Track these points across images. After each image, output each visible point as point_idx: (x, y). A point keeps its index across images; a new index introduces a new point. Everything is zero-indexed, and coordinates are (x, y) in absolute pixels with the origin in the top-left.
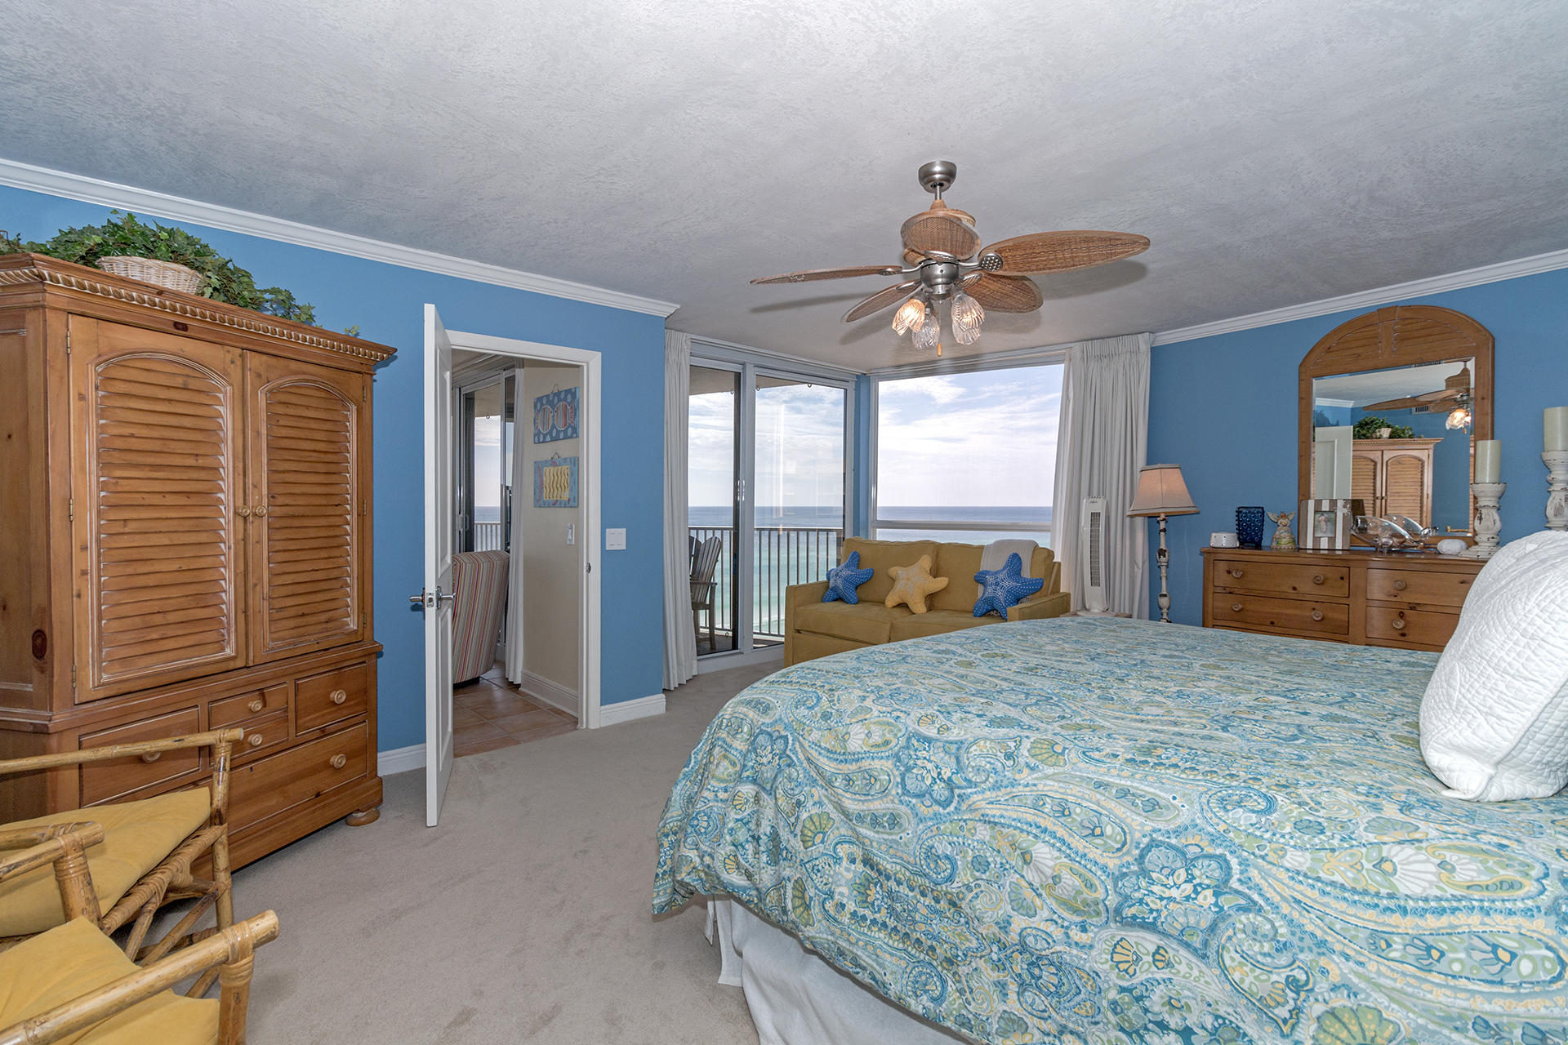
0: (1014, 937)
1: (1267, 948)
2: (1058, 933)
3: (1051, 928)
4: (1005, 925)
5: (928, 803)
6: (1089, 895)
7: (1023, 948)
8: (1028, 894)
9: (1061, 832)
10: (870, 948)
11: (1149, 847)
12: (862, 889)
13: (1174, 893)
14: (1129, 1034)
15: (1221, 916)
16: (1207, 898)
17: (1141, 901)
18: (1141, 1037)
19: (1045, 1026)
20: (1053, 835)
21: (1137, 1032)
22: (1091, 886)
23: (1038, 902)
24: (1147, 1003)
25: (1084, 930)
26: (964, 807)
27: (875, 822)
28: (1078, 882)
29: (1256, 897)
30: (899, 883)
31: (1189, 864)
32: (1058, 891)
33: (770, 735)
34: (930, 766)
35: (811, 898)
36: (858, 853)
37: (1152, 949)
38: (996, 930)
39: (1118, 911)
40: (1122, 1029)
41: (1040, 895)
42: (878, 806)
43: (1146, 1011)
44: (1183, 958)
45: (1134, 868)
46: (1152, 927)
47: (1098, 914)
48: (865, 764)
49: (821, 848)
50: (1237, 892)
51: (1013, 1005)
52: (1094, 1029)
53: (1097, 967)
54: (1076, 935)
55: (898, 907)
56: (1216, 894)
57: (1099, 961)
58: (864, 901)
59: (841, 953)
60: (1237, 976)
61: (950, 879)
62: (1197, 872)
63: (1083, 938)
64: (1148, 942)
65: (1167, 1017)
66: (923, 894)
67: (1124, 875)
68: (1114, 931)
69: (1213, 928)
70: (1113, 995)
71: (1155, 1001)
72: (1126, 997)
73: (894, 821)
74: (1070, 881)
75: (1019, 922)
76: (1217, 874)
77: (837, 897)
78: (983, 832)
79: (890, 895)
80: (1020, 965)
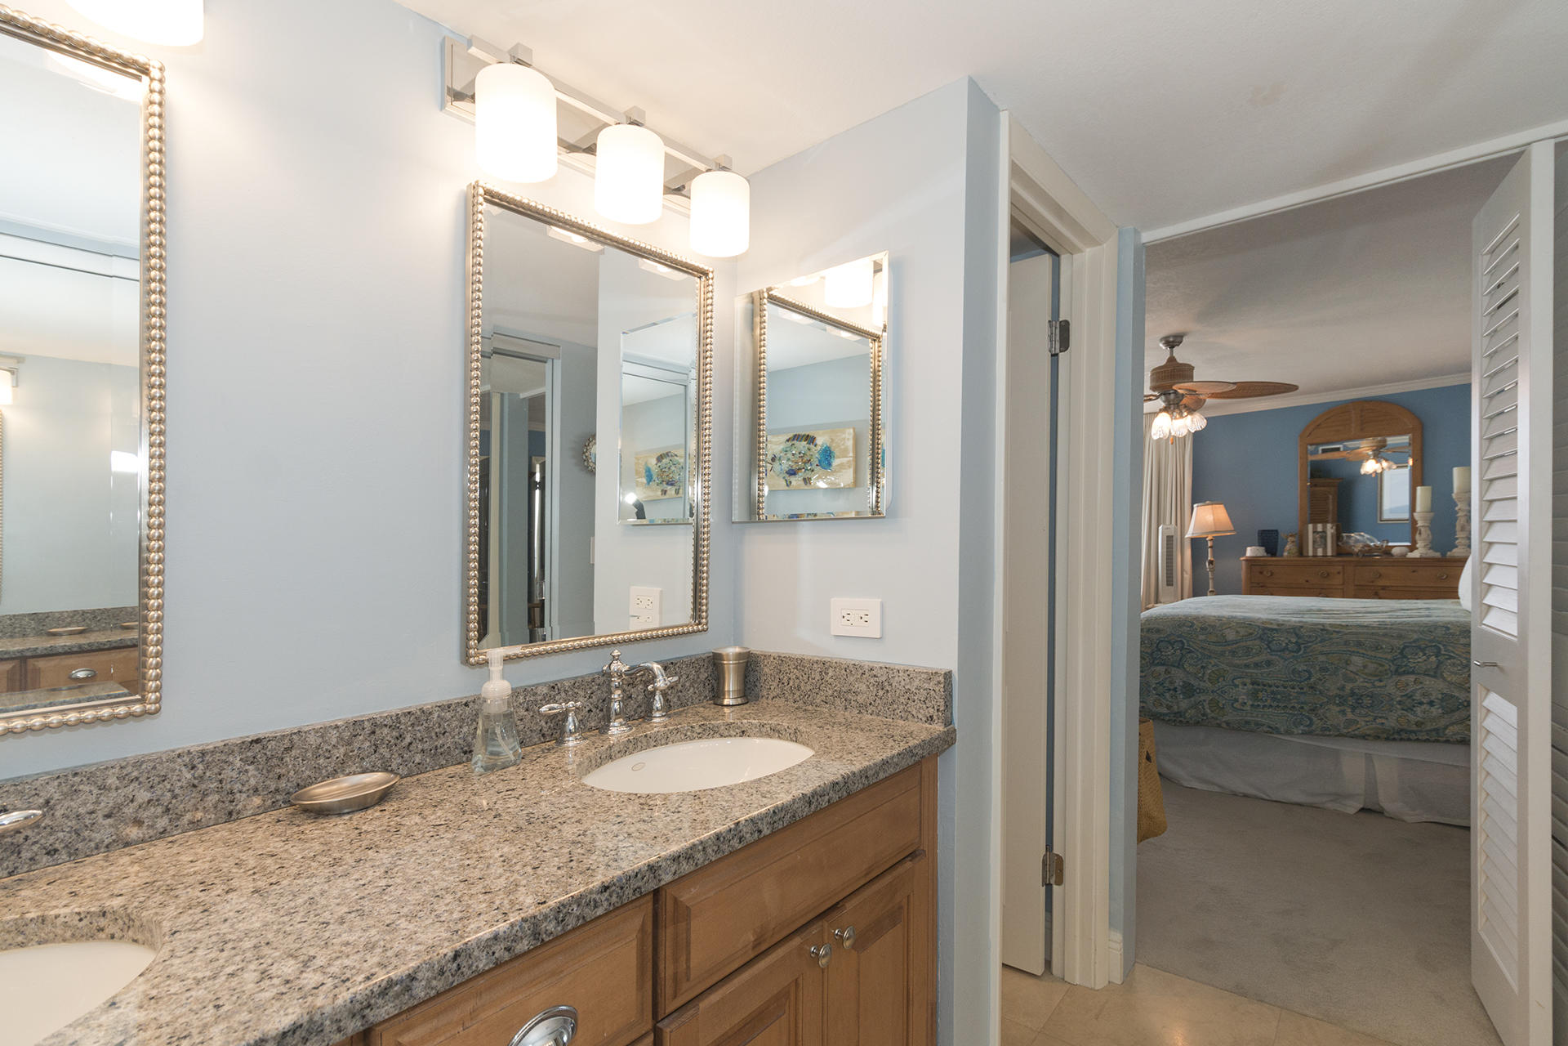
0: (1347, 690)
1: (1459, 668)
2: (1369, 685)
3: (1365, 684)
4: (1342, 688)
5: (1287, 652)
6: (1381, 668)
7: (1353, 694)
8: (1352, 675)
9: (1361, 651)
10: (1265, 716)
11: (1404, 648)
12: (1254, 695)
13: (1419, 660)
14: (1406, 710)
15: (1440, 663)
16: (1433, 658)
17: (1405, 666)
18: (1412, 710)
19: (1367, 719)
20: (1358, 652)
21: (1410, 709)
22: (1383, 666)
23: (1357, 677)
24: (1414, 698)
25: (1381, 681)
26: (1308, 650)
27: (1256, 665)
28: (1375, 665)
29: (1452, 654)
30: (1277, 687)
31: (1423, 650)
32: (1366, 671)
33: (1169, 642)
34: (1282, 639)
35: (1223, 705)
36: (1248, 681)
37: (1413, 680)
38: (1338, 692)
39: (1396, 671)
40: (1403, 710)
41: (1357, 674)
42: (1256, 659)
43: (1414, 700)
44: (1428, 682)
45: (1399, 656)
46: (1413, 673)
47: (1387, 674)
48: (1244, 644)
49: (1224, 683)
50: (1444, 655)
51: (1350, 716)
52: (1390, 713)
53: (1390, 692)
54: (1377, 684)
55: (1279, 696)
56: (1436, 657)
57: (1391, 689)
58: (1256, 699)
59: (1247, 722)
60: (1449, 679)
61: (1309, 678)
62: (1427, 652)
63: (1382, 684)
64: (1412, 678)
65: (1423, 700)
66: (1293, 688)
67: (1395, 659)
68: (1395, 678)
69: (1437, 666)
70: (1399, 699)
71: (1417, 696)
72: (1405, 698)
73: (1269, 663)
74: (1371, 667)
75: (1349, 686)
76: (1435, 651)
77: (1240, 701)
78: (1322, 658)
79: (1273, 693)
80: (1351, 701)
